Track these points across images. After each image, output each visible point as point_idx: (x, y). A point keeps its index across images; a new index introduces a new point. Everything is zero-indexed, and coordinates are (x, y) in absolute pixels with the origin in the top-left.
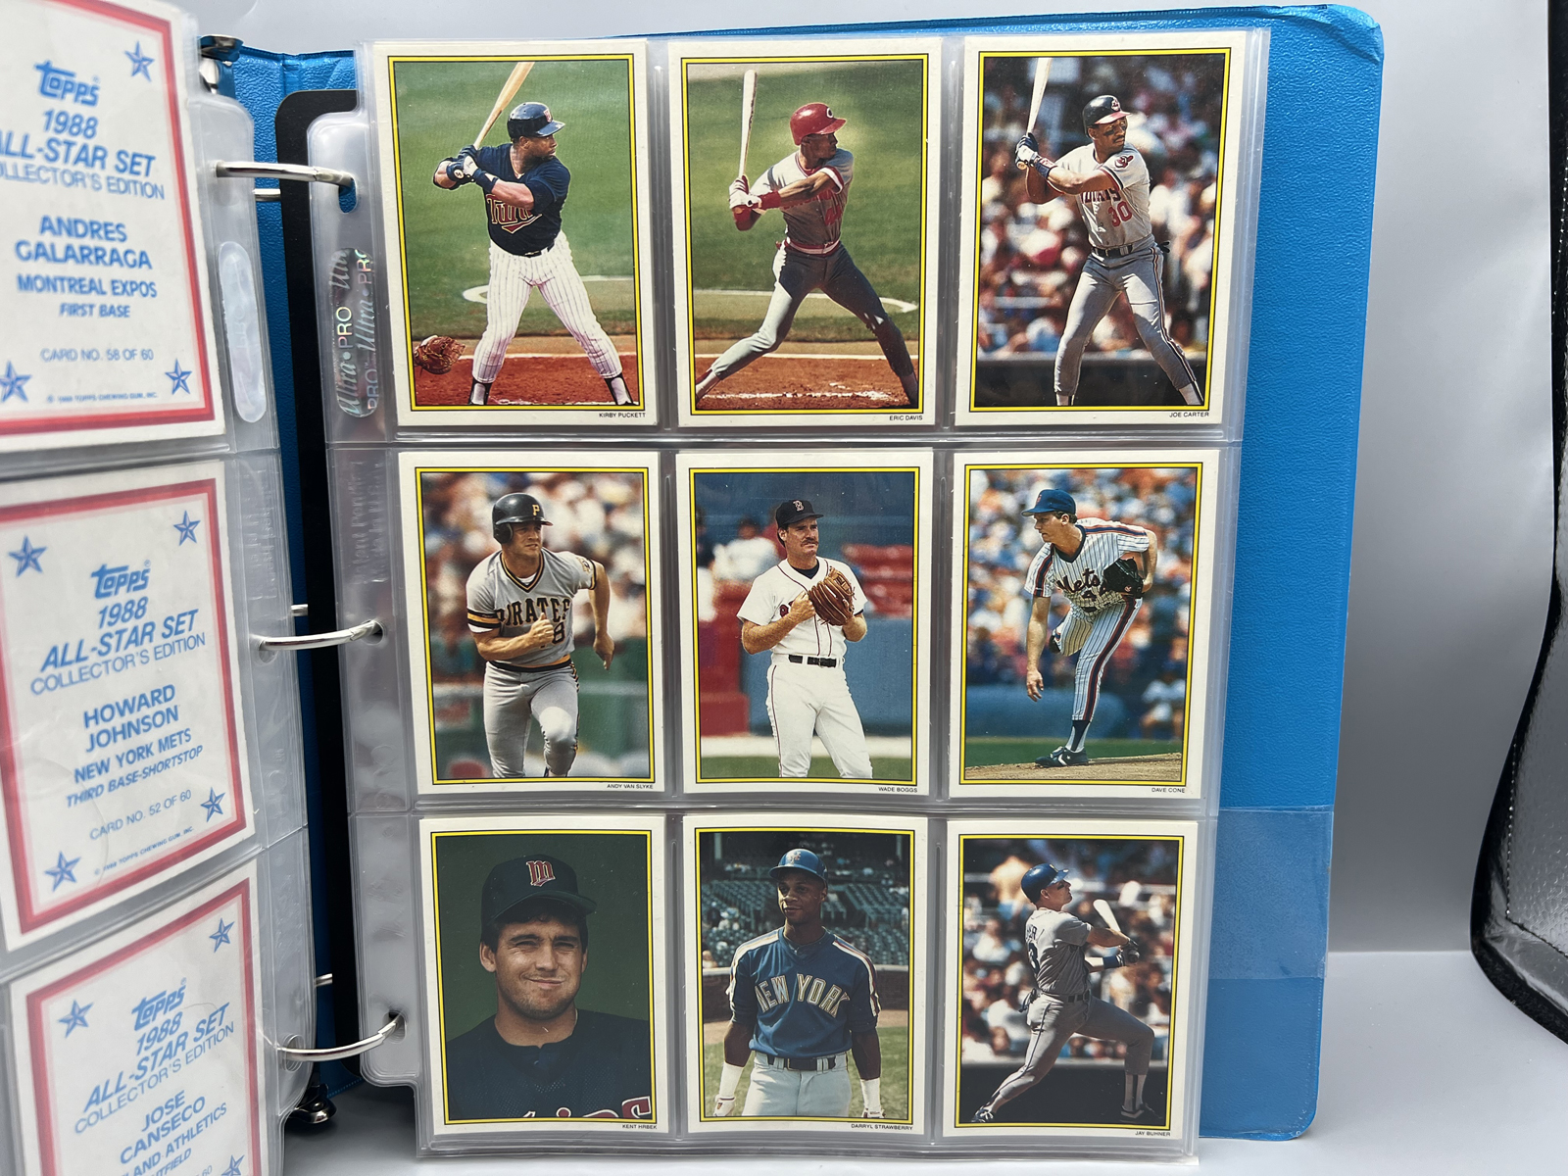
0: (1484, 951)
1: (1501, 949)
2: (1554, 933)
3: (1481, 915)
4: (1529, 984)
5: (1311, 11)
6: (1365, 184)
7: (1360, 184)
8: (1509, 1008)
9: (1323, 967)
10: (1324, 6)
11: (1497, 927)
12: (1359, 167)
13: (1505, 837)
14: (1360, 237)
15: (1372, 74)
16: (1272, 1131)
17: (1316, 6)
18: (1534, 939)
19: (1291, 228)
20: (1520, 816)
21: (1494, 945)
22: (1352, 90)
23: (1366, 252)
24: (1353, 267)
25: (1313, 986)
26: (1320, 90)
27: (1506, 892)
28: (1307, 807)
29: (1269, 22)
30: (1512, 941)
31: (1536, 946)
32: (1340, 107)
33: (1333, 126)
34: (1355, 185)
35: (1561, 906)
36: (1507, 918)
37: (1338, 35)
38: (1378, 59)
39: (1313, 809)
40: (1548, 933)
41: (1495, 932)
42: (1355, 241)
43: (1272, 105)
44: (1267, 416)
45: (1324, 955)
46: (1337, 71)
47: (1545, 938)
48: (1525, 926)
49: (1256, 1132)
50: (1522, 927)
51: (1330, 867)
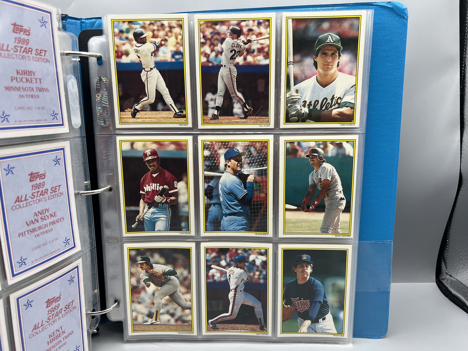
0: (439, 283)
1: (444, 282)
2: (460, 278)
3: (439, 272)
4: (452, 293)
5: (386, 4)
6: (403, 55)
7: (401, 56)
8: (446, 300)
9: (390, 288)
10: (390, 2)
11: (443, 276)
12: (401, 50)
13: (446, 249)
14: (401, 71)
15: (405, 22)
16: (374, 336)
17: (388, 2)
18: (454, 279)
19: (380, 69)
20: (450, 243)
21: (443, 281)
22: (399, 27)
23: (403, 76)
24: (399, 80)
25: (386, 294)
26: (389, 27)
27: (446, 265)
28: (385, 241)
29: (374, 7)
30: (448, 280)
31: (455, 281)
32: (395, 32)
33: (393, 38)
34: (399, 56)
35: (462, 270)
36: (446, 273)
37: (395, 11)
38: (406, 18)
39: (387, 242)
40: (458, 277)
41: (443, 277)
42: (399, 72)
43: (375, 32)
44: (373, 125)
45: (390, 284)
46: (394, 21)
47: (457, 279)
48: (452, 275)
49: (370, 336)
50: (450, 276)
51: (392, 259)
